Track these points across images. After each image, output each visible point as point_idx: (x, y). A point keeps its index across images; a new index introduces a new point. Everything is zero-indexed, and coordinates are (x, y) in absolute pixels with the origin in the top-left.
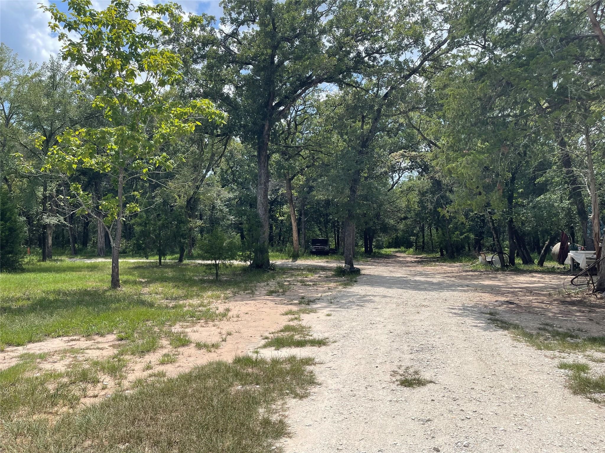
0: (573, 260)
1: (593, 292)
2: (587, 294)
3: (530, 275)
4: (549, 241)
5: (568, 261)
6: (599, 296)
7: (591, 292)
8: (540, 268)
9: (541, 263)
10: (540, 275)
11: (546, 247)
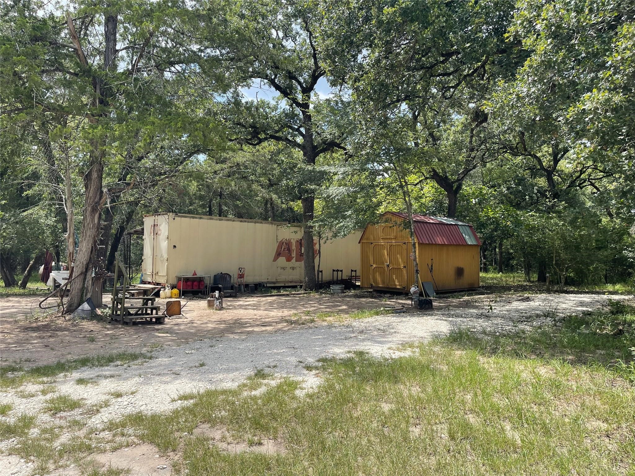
0: (55, 280)
1: (62, 314)
2: (56, 317)
3: (6, 299)
4: (33, 260)
5: (50, 282)
6: (67, 318)
7: (60, 314)
8: (22, 291)
9: (24, 286)
10: (17, 299)
11: (30, 267)
